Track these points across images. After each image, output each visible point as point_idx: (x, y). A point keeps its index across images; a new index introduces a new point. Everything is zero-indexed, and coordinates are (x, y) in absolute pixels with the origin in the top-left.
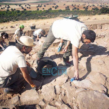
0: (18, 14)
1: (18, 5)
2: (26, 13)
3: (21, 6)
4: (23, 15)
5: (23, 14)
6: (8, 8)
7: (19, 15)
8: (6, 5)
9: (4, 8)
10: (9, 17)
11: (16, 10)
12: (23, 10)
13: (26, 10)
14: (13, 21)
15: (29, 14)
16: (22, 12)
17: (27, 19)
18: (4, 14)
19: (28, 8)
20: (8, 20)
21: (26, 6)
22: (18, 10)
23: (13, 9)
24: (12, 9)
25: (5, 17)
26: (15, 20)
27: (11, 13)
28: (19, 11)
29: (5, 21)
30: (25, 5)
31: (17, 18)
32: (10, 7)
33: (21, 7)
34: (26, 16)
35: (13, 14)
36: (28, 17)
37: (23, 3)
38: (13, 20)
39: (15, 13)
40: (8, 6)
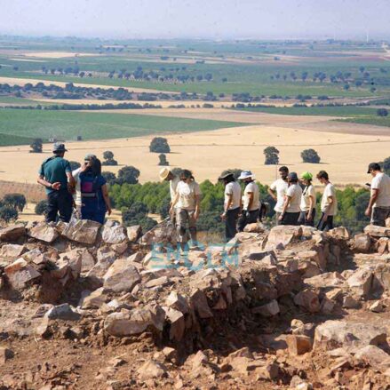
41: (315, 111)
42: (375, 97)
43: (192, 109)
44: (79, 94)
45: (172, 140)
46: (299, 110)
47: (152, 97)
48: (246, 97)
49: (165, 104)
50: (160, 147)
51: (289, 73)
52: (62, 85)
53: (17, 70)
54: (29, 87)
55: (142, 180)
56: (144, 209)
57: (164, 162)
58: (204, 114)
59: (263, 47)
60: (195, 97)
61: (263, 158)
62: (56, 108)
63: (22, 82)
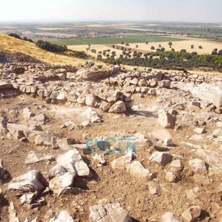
41: (202, 38)
42: (216, 35)
43: (178, 36)
44: (157, 33)
45: (173, 43)
46: (200, 37)
47: (171, 34)
48: (189, 34)
49: (173, 35)
50: (170, 44)
51: (197, 30)
52: (153, 31)
53: (146, 28)
54: (147, 31)
55: (165, 50)
56: (164, 56)
57: (170, 47)
58: (181, 38)
59: (195, 24)
60: (179, 34)
61: (190, 47)
62: (152, 35)
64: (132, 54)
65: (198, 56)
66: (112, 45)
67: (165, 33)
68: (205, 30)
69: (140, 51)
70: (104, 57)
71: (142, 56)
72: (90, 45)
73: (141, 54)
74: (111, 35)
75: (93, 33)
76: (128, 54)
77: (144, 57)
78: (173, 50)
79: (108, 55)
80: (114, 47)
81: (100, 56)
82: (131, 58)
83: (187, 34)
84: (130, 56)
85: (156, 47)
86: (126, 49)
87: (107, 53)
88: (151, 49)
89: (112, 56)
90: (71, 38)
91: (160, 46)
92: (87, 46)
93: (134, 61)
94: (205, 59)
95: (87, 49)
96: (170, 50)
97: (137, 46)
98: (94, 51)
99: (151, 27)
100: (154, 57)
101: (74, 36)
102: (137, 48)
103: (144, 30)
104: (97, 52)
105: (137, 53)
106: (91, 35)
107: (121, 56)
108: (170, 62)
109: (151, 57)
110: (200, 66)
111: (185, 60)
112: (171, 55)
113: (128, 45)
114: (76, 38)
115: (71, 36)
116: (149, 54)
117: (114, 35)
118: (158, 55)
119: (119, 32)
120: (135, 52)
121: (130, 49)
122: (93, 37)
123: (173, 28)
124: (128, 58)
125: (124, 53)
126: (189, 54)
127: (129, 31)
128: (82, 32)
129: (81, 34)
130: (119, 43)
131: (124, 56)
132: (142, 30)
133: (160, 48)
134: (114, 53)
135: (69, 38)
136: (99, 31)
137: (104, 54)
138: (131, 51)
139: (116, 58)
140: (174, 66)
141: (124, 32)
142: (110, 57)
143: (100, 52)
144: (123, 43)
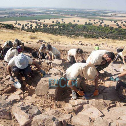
0: (110, 30)
1: (113, 22)
2: (120, 31)
3: (117, 22)
4: (115, 32)
5: (117, 31)
6: (101, 23)
7: (111, 33)
8: (100, 20)
9: (97, 23)
10: (100, 33)
11: (109, 26)
12: (117, 27)
13: (121, 28)
14: (103, 39)
15: (124, 32)
16: (116, 29)
17: (120, 38)
18: (95, 29)
19: (124, 25)
20: (98, 36)
21: (122, 23)
22: (112, 26)
23: (107, 24)
24: (105, 25)
25: (95, 32)
26: (104, 37)
27: (103, 29)
28: (113, 28)
29: (93, 36)
30: (122, 21)
31: (108, 35)
32: (103, 23)
33: (116, 24)
34: (119, 35)
35: (105, 30)
36: (121, 36)
37: (120, 19)
38: (103, 37)
39: (107, 29)
40: (102, 21)
41: (79, 16)
43: (66, 16)
45: (64, 19)
46: (78, 16)
47: (62, 14)
48: (72, 15)
50: (63, 20)
51: (76, 12)
52: (53, 13)
53: (49, 11)
55: (60, 23)
56: (60, 26)
58: (68, 16)
59: (74, 9)
60: (67, 14)
61: (73, 21)
62: (52, 15)
63: (49, 12)
64: (42, 25)
65: (78, 26)
66: (30, 21)
67: (59, 14)
68: (80, 12)
69: (47, 24)
70: (26, 28)
71: (48, 27)
72: (16, 21)
73: (47, 25)
74: (29, 15)
75: (18, 14)
76: (40, 26)
77: (49, 27)
78: (64, 23)
79: (28, 27)
80: (31, 22)
81: (23, 27)
82: (42, 28)
83: (71, 14)
84: (41, 27)
85: (55, 22)
86: (38, 23)
87: (27, 25)
88: (53, 22)
89: (30, 27)
90: (4, 17)
91: (57, 21)
92: (15, 22)
93: (44, 30)
94: (82, 27)
95: (15, 23)
96: (63, 23)
97: (44, 21)
98: (19, 24)
99: (51, 11)
100: (55, 27)
101: (6, 16)
102: (44, 22)
103: (48, 12)
104: (21, 25)
105: (45, 25)
106: (17, 15)
107: (36, 27)
108: (64, 29)
109: (53, 27)
110: (80, 31)
111: (71, 28)
112: (64, 25)
113: (40, 21)
114: (8, 17)
115: (5, 16)
116: (52, 25)
117: (31, 15)
118: (57, 26)
119: (33, 14)
120: (44, 24)
121: (40, 23)
122: (18, 16)
123: (64, 11)
124: (40, 28)
125: (37, 25)
126: (73, 25)
127: (40, 13)
128: (11, 13)
129: (11, 15)
130: (34, 20)
131: (38, 27)
132: (47, 12)
133: (58, 22)
134: (31, 25)
135: (3, 17)
136: (22, 13)
137: (26, 26)
138: (41, 24)
139: (33, 28)
140: (66, 32)
141: (36, 14)
142: (29, 27)
143: (23, 25)
144: (36, 20)
